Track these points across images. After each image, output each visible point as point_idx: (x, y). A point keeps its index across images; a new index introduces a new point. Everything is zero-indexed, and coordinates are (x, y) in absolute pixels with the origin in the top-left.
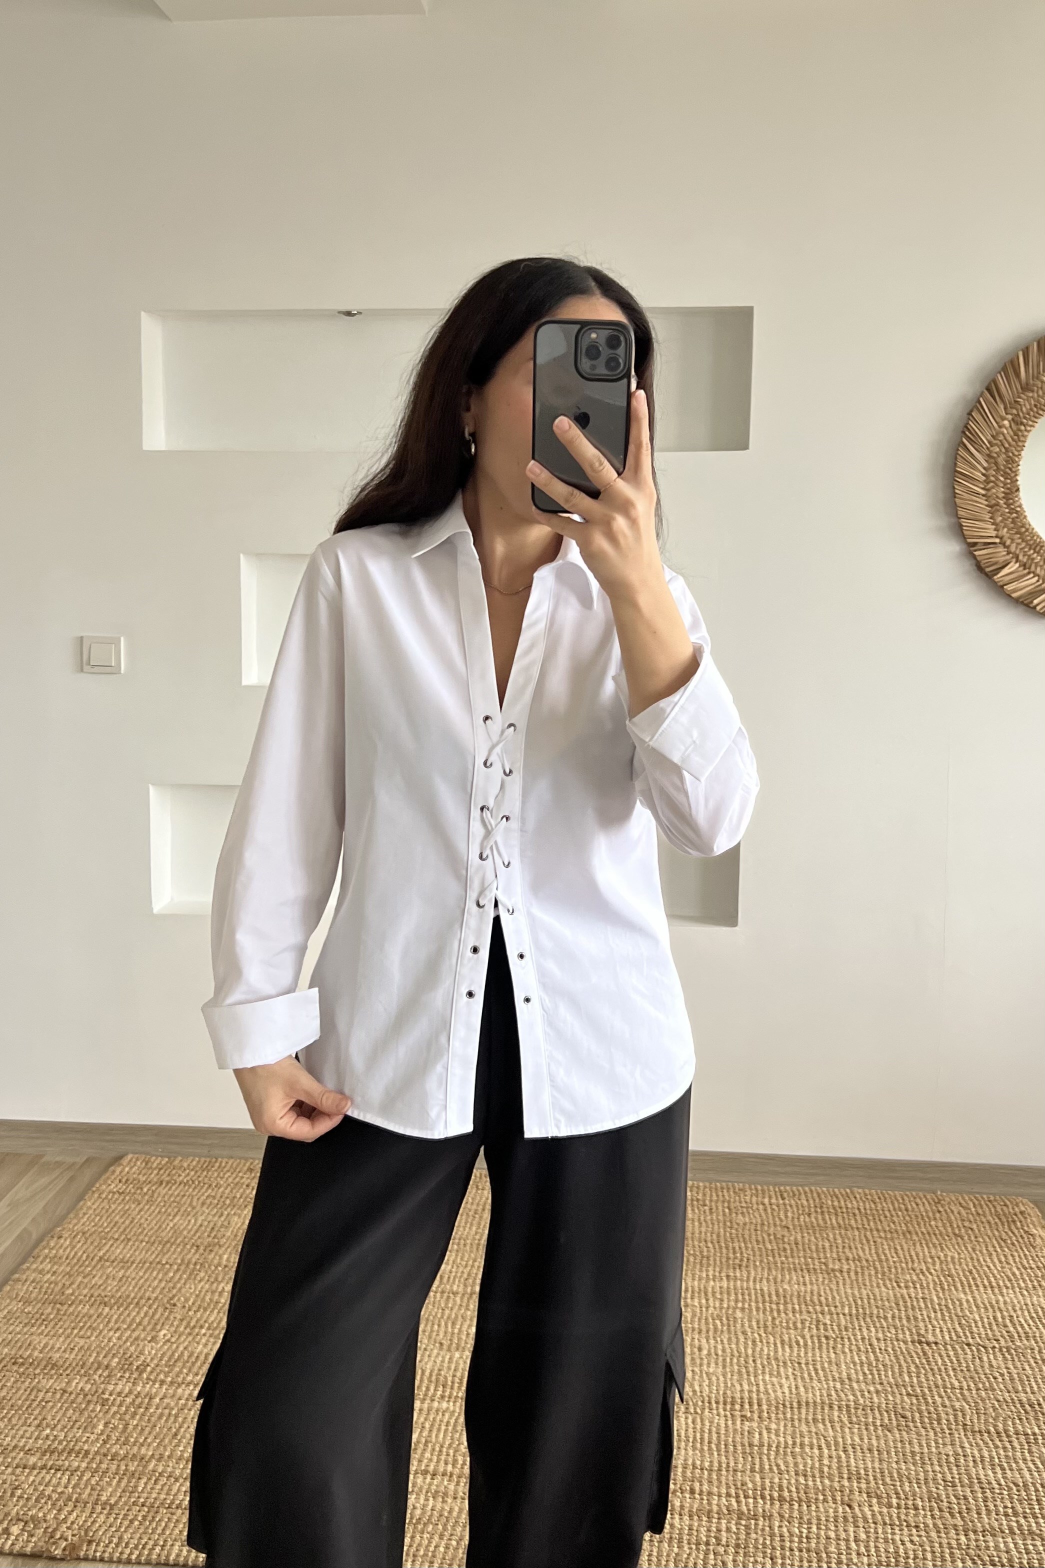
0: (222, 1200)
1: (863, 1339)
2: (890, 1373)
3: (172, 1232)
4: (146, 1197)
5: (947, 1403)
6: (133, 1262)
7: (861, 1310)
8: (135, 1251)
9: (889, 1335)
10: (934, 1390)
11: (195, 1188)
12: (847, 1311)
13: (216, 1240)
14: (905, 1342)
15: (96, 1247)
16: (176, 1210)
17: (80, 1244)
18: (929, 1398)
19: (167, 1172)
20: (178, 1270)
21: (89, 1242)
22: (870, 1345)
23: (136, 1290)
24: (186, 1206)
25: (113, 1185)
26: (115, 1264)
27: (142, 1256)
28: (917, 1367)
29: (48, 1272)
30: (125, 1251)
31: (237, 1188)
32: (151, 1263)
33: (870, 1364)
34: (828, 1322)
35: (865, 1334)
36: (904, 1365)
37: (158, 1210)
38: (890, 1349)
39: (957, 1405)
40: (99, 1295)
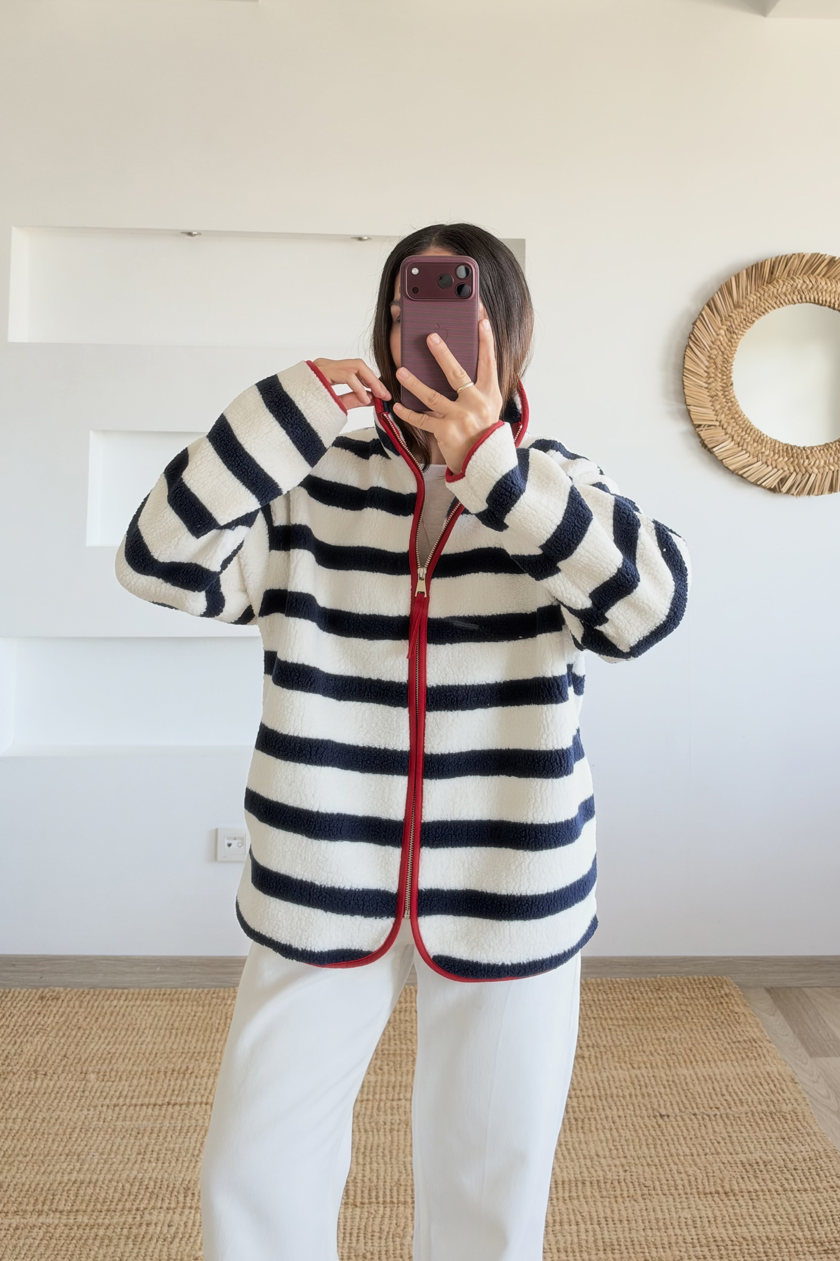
0: (15, 1028)
1: (606, 1117)
2: (632, 1147)
5: (682, 1171)
7: (603, 1092)
9: (628, 1112)
10: (670, 1161)
12: (590, 1092)
13: (10, 1068)
14: (642, 1118)
18: (666, 1168)
22: (614, 1122)
28: (654, 1139)
31: (29, 1016)
33: (613, 1141)
34: (576, 1105)
35: (608, 1112)
36: (643, 1138)
38: (630, 1125)
39: (690, 1173)
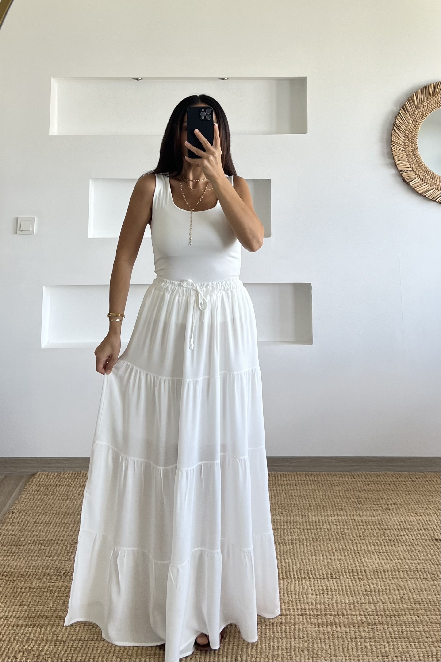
1: (407, 540)
2: (422, 554)
3: (66, 508)
4: (51, 492)
6: (51, 524)
7: (402, 527)
8: (51, 518)
9: (418, 537)
11: (73, 487)
15: (31, 517)
16: (66, 498)
17: (23, 517)
19: (58, 480)
20: (74, 526)
21: (27, 514)
22: (411, 542)
23: (55, 537)
24: (71, 495)
25: (34, 488)
26: (42, 525)
27: (54, 520)
29: (10, 530)
30: (46, 518)
32: (60, 524)
33: (412, 552)
35: (407, 538)
36: (428, 551)
37: (57, 498)
38: (420, 544)
40: (38, 540)
